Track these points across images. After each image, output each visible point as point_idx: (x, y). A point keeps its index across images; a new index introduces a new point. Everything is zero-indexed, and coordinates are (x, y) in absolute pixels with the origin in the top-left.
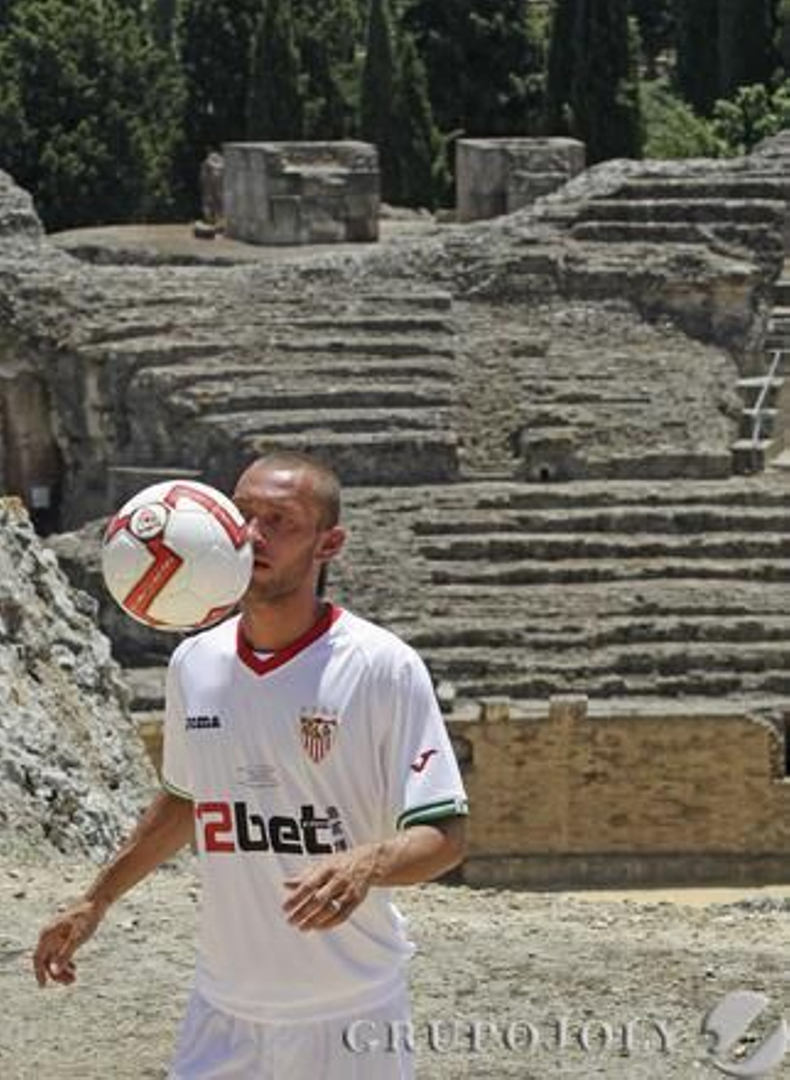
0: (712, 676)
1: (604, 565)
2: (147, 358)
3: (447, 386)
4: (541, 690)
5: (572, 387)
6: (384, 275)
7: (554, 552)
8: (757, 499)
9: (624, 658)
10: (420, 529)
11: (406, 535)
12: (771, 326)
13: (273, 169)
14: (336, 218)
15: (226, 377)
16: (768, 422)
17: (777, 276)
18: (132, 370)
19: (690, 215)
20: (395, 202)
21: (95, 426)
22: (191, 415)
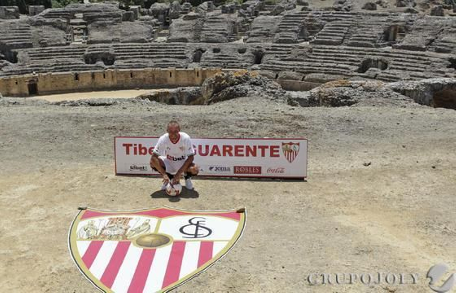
0: (66, 69)
3: (30, 36)
4: (45, 72)
5: (46, 36)
6: (21, 23)
7: (46, 56)
8: (70, 48)
9: (56, 68)
10: (29, 53)
11: (27, 54)
12: (69, 28)
13: (5, 9)
14: (14, 16)
16: (70, 39)
17: (70, 22)
19: (59, 15)
20: (22, 13)
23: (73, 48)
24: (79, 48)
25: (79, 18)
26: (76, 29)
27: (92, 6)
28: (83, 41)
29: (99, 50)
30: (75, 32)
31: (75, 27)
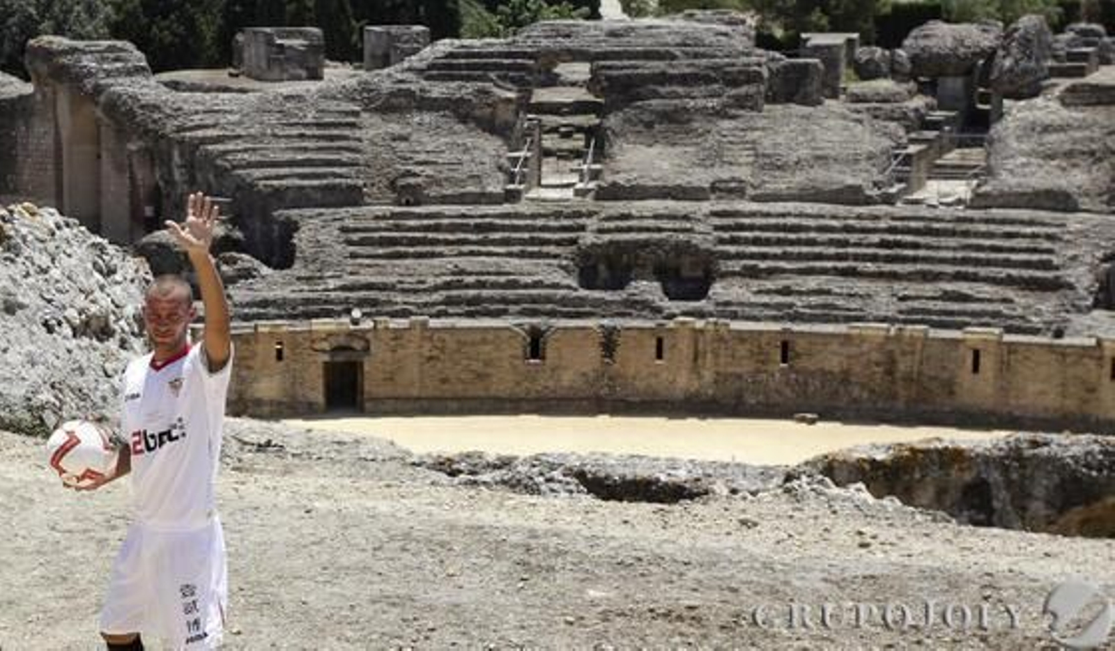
0: (493, 307)
1: (438, 249)
2: (204, 141)
3: (358, 156)
4: (405, 314)
5: (422, 157)
6: (325, 97)
7: (413, 242)
8: (517, 216)
9: (448, 297)
10: (344, 230)
11: (336, 232)
12: (526, 125)
13: (270, 42)
14: (301, 67)
15: (246, 150)
16: (524, 175)
17: (529, 98)
18: (197, 147)
19: (485, 67)
20: (332, 59)
21: (177, 175)
22: (226, 170)
23: (534, 216)
24: (557, 215)
25: (573, 84)
26: (554, 130)
27: (633, 29)
28: (580, 186)
29: (648, 230)
30: (549, 142)
31: (550, 120)
